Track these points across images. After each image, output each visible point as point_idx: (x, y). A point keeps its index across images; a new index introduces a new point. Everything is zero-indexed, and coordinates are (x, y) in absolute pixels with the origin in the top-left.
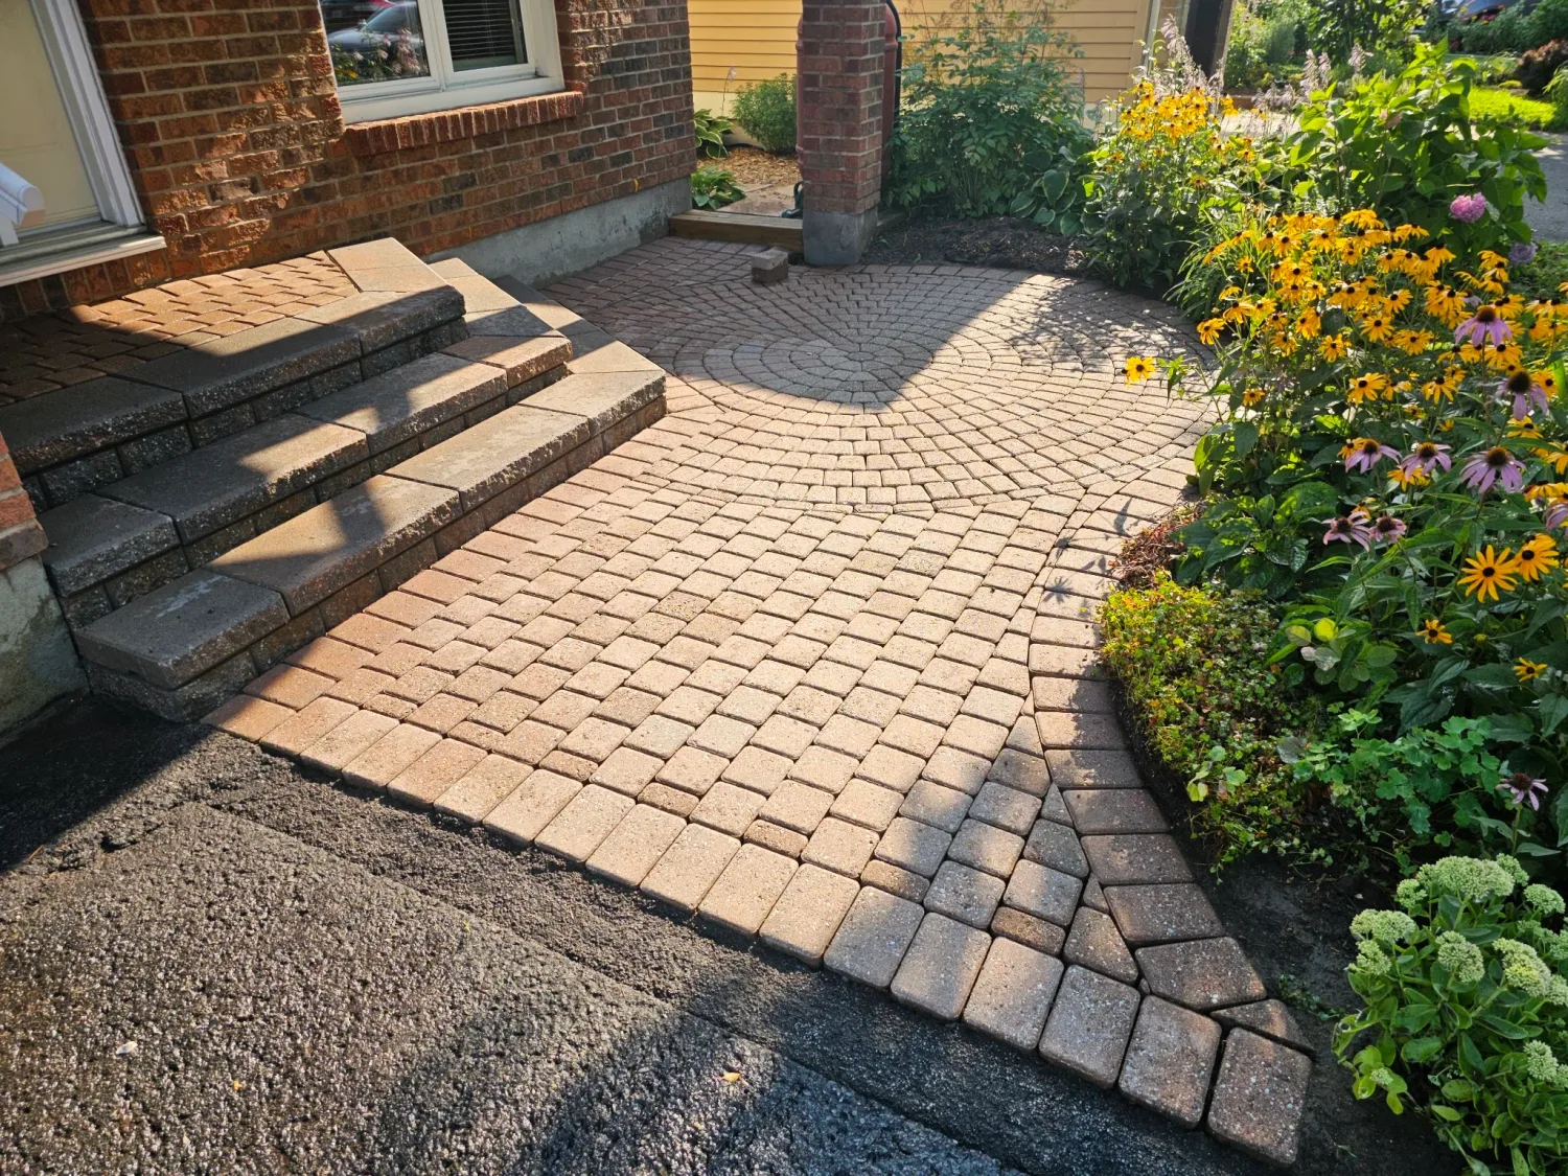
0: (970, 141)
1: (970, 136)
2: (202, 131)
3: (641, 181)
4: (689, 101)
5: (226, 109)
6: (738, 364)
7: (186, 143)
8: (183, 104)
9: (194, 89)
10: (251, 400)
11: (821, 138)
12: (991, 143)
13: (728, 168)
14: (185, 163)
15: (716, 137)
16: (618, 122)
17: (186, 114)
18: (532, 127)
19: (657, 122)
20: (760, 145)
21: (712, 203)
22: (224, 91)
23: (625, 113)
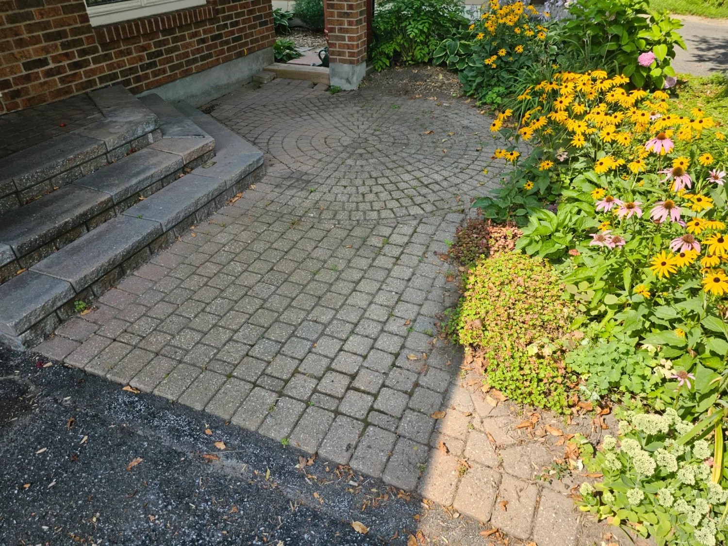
0: (410, 26)
1: (410, 24)
2: (16, 35)
3: (248, 49)
4: (270, 7)
5: (28, 22)
6: (300, 145)
7: (8, 41)
8: (5, 20)
9: (10, 12)
10: (50, 179)
11: (337, 27)
12: (420, 27)
13: (292, 38)
14: (9, 52)
15: (285, 22)
16: (235, 20)
17: (7, 26)
18: (190, 24)
19: (255, 18)
20: (308, 26)
21: (285, 58)
22: (27, 13)
23: (238, 15)
